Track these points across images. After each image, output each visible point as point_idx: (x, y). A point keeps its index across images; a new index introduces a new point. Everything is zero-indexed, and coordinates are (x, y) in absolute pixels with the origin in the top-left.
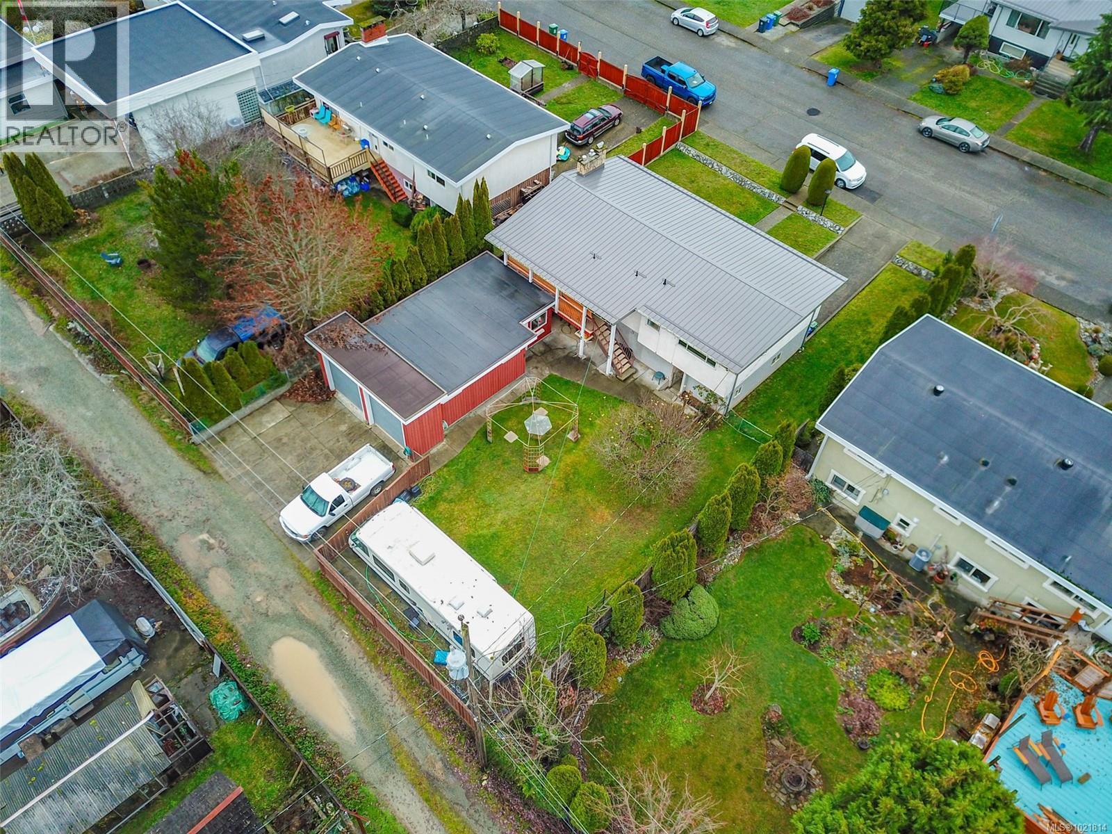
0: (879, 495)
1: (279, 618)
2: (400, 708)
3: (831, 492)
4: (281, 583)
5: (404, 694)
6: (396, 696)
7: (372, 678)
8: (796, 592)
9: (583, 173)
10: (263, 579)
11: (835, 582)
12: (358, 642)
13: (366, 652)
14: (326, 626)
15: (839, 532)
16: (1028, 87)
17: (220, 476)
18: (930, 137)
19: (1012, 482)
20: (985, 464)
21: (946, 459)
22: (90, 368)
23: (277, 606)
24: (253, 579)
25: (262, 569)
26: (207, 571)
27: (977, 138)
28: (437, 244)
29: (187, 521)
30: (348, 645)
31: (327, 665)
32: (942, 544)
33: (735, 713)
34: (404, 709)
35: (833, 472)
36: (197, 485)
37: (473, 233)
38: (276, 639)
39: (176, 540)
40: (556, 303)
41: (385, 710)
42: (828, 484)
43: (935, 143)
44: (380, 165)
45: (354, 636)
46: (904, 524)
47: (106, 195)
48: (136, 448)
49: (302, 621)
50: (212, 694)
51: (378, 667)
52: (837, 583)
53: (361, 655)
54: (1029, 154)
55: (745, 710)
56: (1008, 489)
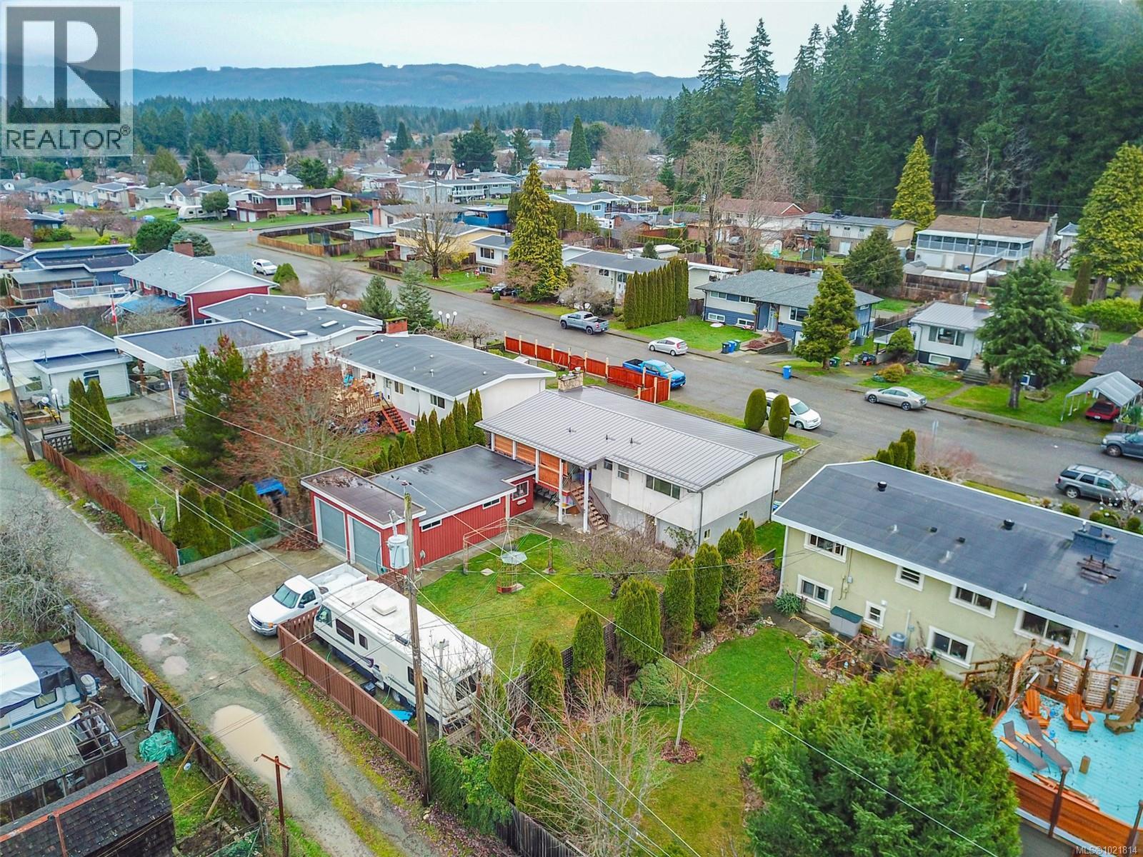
0: (846, 586)
1: (230, 691)
2: (342, 759)
3: (802, 601)
4: (237, 668)
5: (349, 747)
6: (340, 749)
7: (317, 735)
8: (772, 673)
9: (564, 389)
10: (220, 664)
11: (812, 667)
12: (308, 709)
13: (314, 717)
14: (277, 697)
15: (814, 634)
16: (958, 379)
17: (197, 597)
18: (876, 402)
19: (962, 541)
20: (934, 530)
21: (896, 527)
22: (95, 530)
23: (230, 682)
24: (210, 663)
25: (220, 656)
26: (165, 658)
27: (914, 398)
28: (432, 436)
29: (155, 625)
30: (298, 712)
31: (271, 726)
32: (914, 624)
33: (709, 763)
34: (347, 760)
35: (801, 578)
36: (172, 602)
37: (466, 435)
38: (221, 707)
39: (140, 637)
40: (536, 472)
41: (326, 760)
42: (799, 594)
43: (880, 406)
44: (391, 410)
45: (304, 704)
46: (875, 613)
47: (147, 431)
48: (119, 577)
49: (251, 693)
50: (142, 743)
51: (325, 728)
52: (814, 666)
53: (309, 718)
54: (964, 411)
55: (719, 761)
56: (958, 546)
